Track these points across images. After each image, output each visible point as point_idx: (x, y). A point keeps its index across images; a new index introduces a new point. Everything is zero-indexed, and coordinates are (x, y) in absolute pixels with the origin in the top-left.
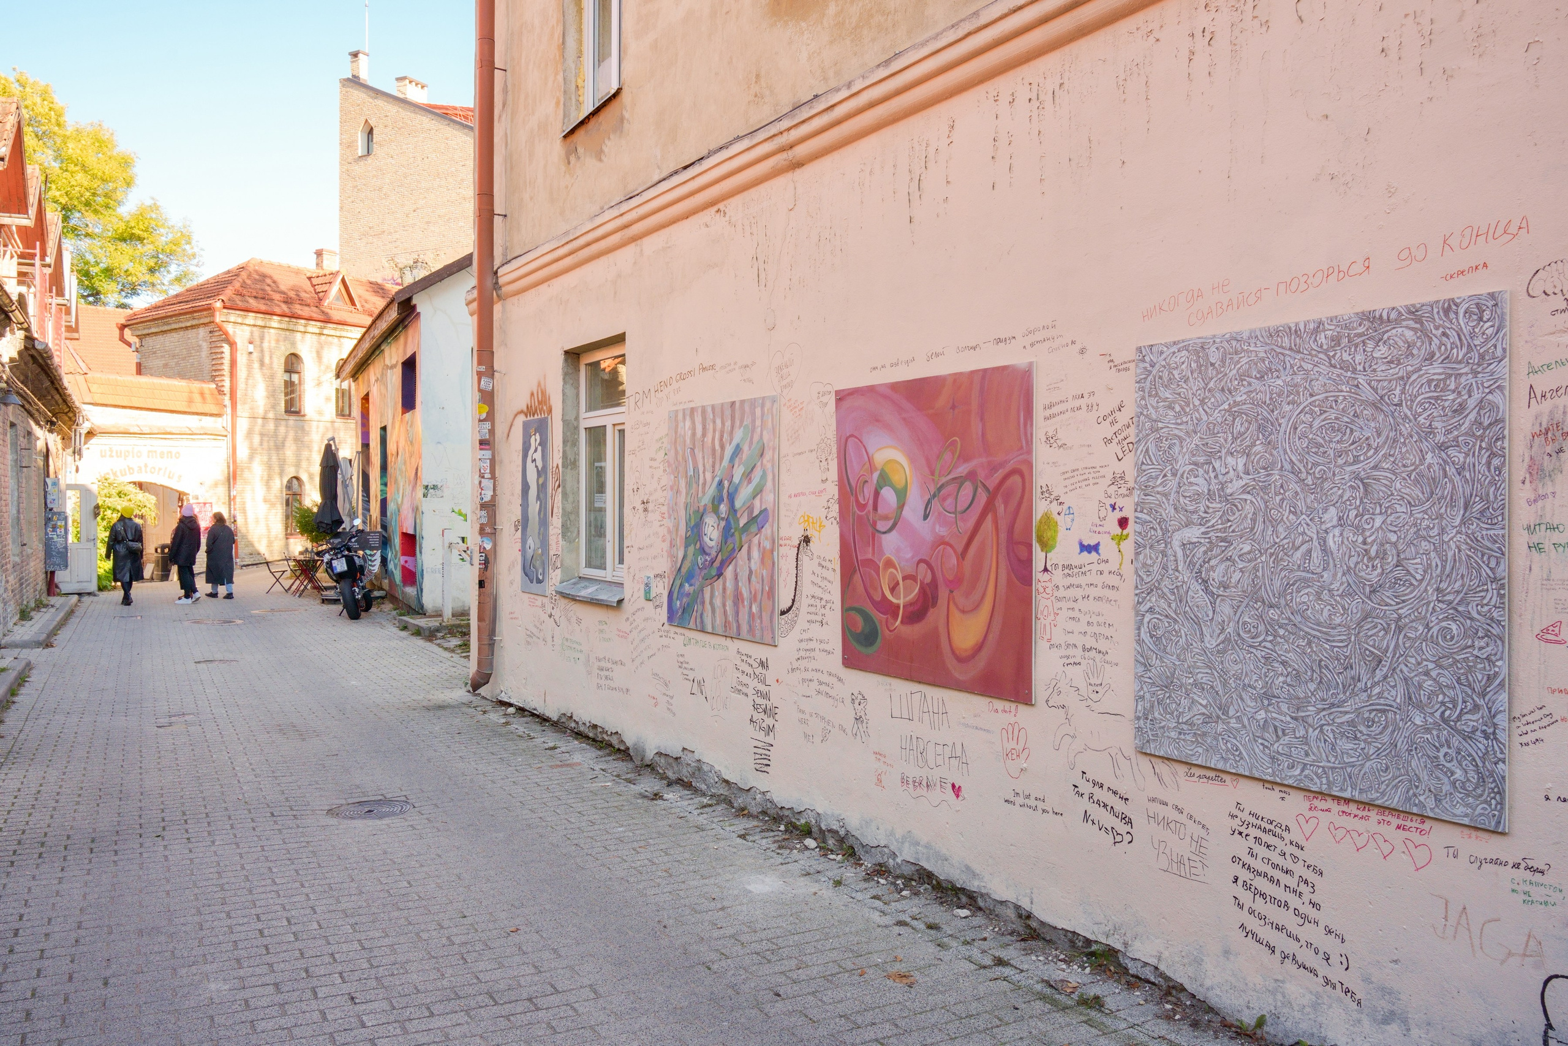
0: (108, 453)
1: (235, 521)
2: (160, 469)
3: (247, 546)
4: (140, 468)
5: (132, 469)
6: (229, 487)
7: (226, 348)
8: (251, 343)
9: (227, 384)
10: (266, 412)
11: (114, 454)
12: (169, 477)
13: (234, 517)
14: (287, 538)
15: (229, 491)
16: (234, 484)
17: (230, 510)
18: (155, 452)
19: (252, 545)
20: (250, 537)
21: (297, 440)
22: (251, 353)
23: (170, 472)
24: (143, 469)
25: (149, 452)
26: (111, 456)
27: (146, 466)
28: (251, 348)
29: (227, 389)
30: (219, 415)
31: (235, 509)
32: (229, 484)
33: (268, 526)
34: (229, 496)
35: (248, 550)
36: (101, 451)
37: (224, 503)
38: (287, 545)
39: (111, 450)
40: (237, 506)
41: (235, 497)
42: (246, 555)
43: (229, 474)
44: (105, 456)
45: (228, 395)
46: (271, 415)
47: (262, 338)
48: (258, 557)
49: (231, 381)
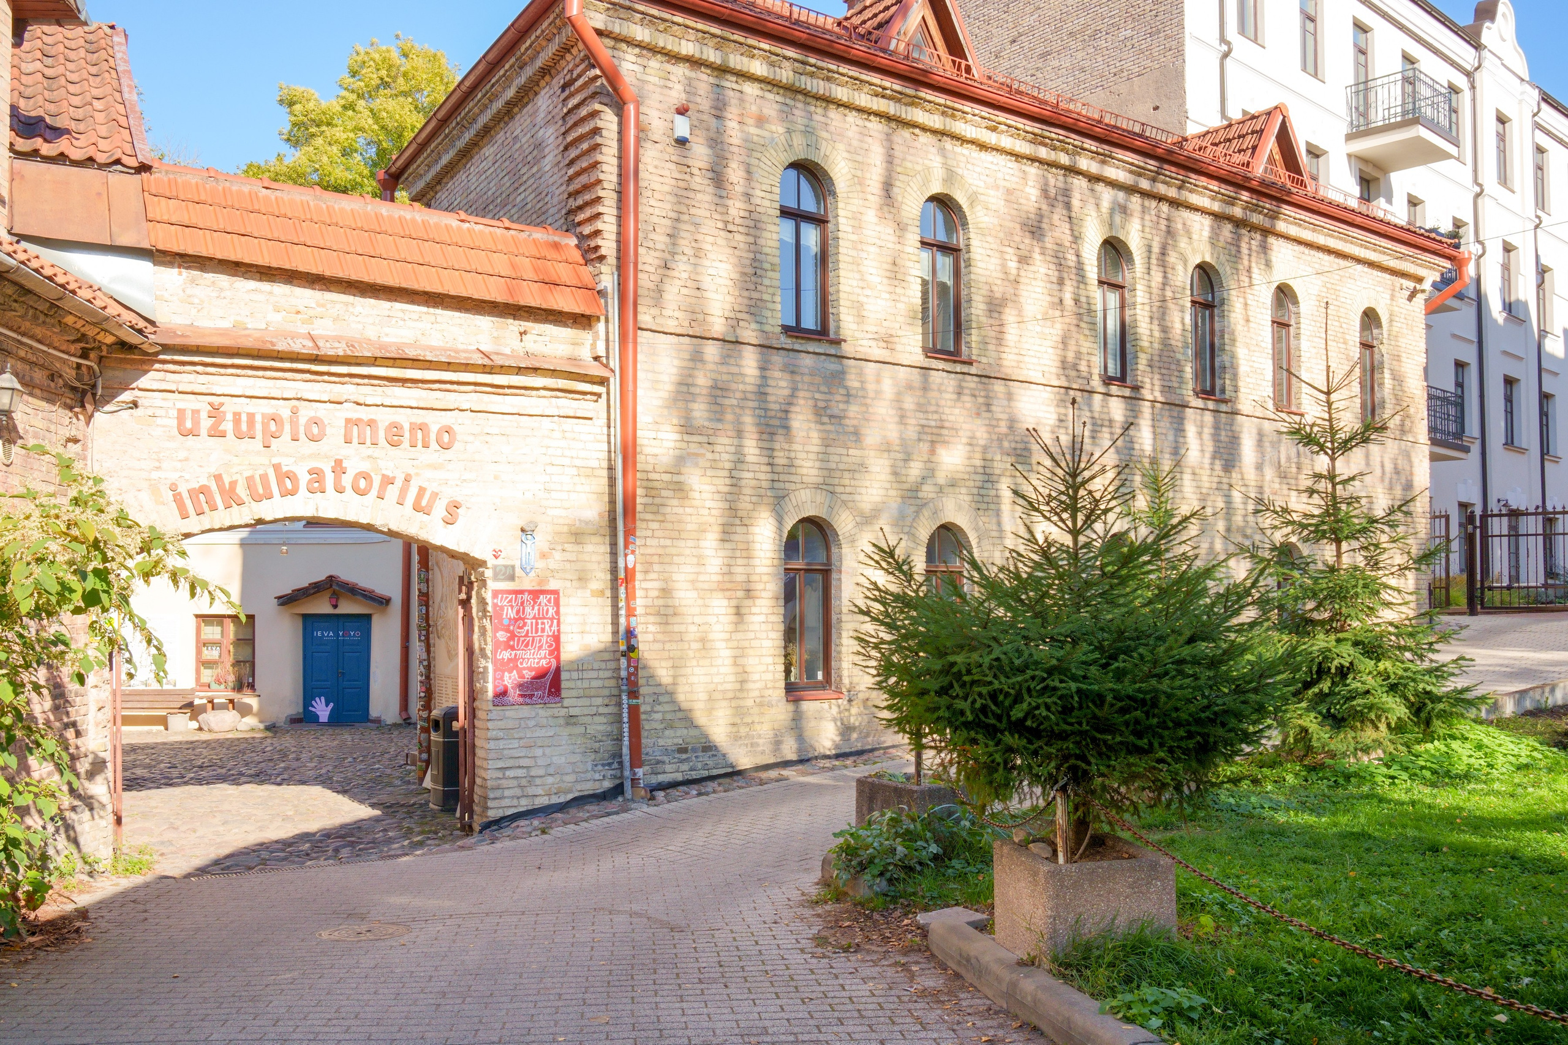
0: (206, 423)
1: (632, 648)
2: (388, 481)
3: (670, 726)
4: (316, 474)
5: (291, 476)
6: (614, 545)
7: (608, 121)
8: (682, 111)
9: (608, 225)
10: (734, 322)
11: (228, 426)
12: (417, 508)
13: (630, 634)
14: (797, 701)
15: (614, 554)
16: (630, 532)
17: (615, 616)
18: (371, 423)
19: (686, 719)
20: (681, 697)
21: (823, 414)
22: (682, 142)
23: (422, 490)
24: (330, 478)
25: (348, 421)
26: (217, 433)
27: (339, 468)
28: (682, 126)
29: (608, 246)
30: (583, 321)
31: (631, 613)
32: (614, 535)
33: (737, 660)
34: (614, 570)
35: (672, 738)
36: (181, 413)
37: (602, 593)
38: (797, 723)
39: (216, 412)
40: (640, 603)
41: (630, 575)
42: (666, 751)
43: (612, 502)
44: (193, 433)
45: (612, 260)
46: (749, 333)
47: (719, 110)
48: (705, 758)
49: (621, 219)
